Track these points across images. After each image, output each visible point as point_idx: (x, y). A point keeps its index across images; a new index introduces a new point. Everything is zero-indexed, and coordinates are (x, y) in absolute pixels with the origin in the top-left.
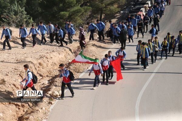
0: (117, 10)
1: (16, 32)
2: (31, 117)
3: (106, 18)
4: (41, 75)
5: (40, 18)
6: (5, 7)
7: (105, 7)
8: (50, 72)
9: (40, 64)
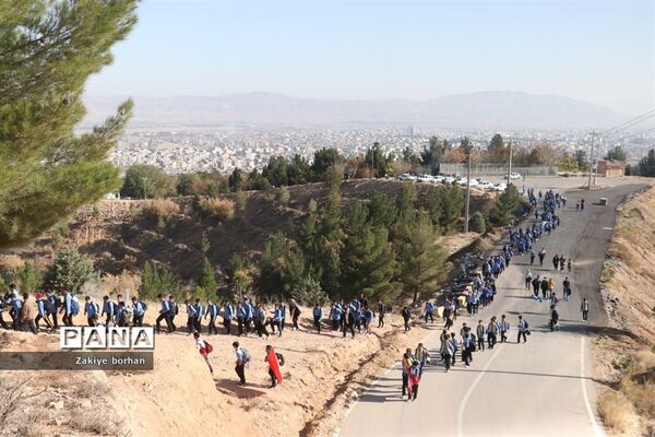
0: (436, 288)
1: (307, 313)
2: (321, 423)
3: (421, 298)
4: (336, 369)
5: (338, 295)
6: (296, 281)
7: (421, 284)
8: (347, 365)
9: (335, 354)
